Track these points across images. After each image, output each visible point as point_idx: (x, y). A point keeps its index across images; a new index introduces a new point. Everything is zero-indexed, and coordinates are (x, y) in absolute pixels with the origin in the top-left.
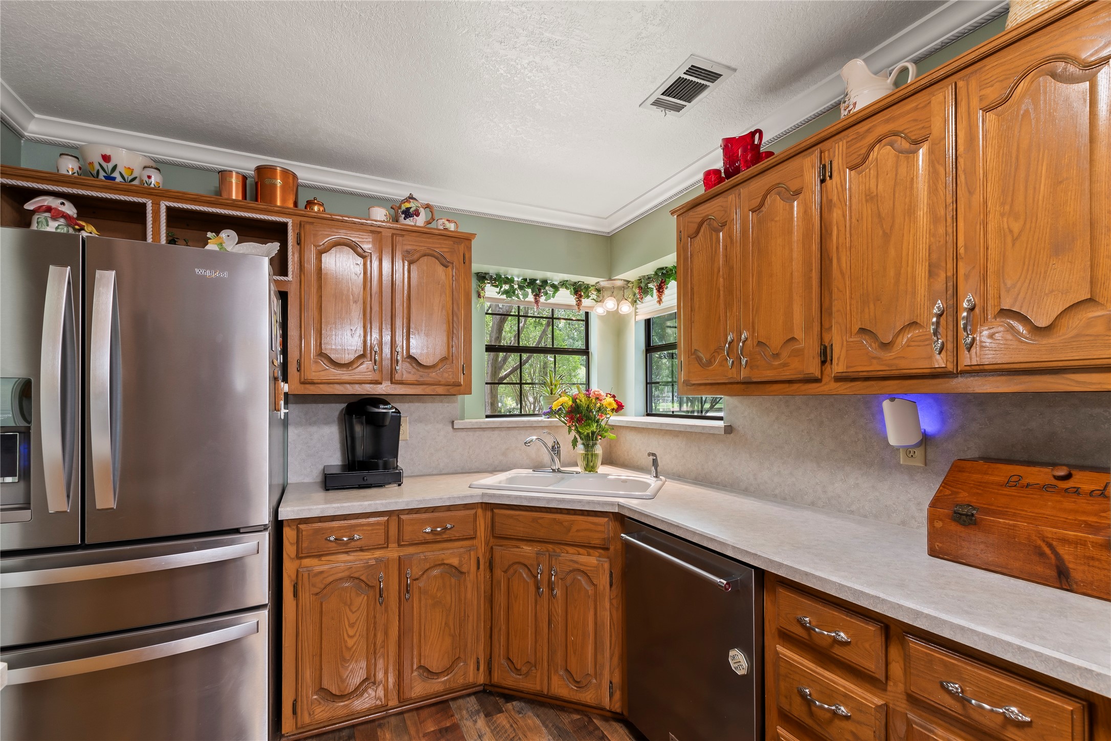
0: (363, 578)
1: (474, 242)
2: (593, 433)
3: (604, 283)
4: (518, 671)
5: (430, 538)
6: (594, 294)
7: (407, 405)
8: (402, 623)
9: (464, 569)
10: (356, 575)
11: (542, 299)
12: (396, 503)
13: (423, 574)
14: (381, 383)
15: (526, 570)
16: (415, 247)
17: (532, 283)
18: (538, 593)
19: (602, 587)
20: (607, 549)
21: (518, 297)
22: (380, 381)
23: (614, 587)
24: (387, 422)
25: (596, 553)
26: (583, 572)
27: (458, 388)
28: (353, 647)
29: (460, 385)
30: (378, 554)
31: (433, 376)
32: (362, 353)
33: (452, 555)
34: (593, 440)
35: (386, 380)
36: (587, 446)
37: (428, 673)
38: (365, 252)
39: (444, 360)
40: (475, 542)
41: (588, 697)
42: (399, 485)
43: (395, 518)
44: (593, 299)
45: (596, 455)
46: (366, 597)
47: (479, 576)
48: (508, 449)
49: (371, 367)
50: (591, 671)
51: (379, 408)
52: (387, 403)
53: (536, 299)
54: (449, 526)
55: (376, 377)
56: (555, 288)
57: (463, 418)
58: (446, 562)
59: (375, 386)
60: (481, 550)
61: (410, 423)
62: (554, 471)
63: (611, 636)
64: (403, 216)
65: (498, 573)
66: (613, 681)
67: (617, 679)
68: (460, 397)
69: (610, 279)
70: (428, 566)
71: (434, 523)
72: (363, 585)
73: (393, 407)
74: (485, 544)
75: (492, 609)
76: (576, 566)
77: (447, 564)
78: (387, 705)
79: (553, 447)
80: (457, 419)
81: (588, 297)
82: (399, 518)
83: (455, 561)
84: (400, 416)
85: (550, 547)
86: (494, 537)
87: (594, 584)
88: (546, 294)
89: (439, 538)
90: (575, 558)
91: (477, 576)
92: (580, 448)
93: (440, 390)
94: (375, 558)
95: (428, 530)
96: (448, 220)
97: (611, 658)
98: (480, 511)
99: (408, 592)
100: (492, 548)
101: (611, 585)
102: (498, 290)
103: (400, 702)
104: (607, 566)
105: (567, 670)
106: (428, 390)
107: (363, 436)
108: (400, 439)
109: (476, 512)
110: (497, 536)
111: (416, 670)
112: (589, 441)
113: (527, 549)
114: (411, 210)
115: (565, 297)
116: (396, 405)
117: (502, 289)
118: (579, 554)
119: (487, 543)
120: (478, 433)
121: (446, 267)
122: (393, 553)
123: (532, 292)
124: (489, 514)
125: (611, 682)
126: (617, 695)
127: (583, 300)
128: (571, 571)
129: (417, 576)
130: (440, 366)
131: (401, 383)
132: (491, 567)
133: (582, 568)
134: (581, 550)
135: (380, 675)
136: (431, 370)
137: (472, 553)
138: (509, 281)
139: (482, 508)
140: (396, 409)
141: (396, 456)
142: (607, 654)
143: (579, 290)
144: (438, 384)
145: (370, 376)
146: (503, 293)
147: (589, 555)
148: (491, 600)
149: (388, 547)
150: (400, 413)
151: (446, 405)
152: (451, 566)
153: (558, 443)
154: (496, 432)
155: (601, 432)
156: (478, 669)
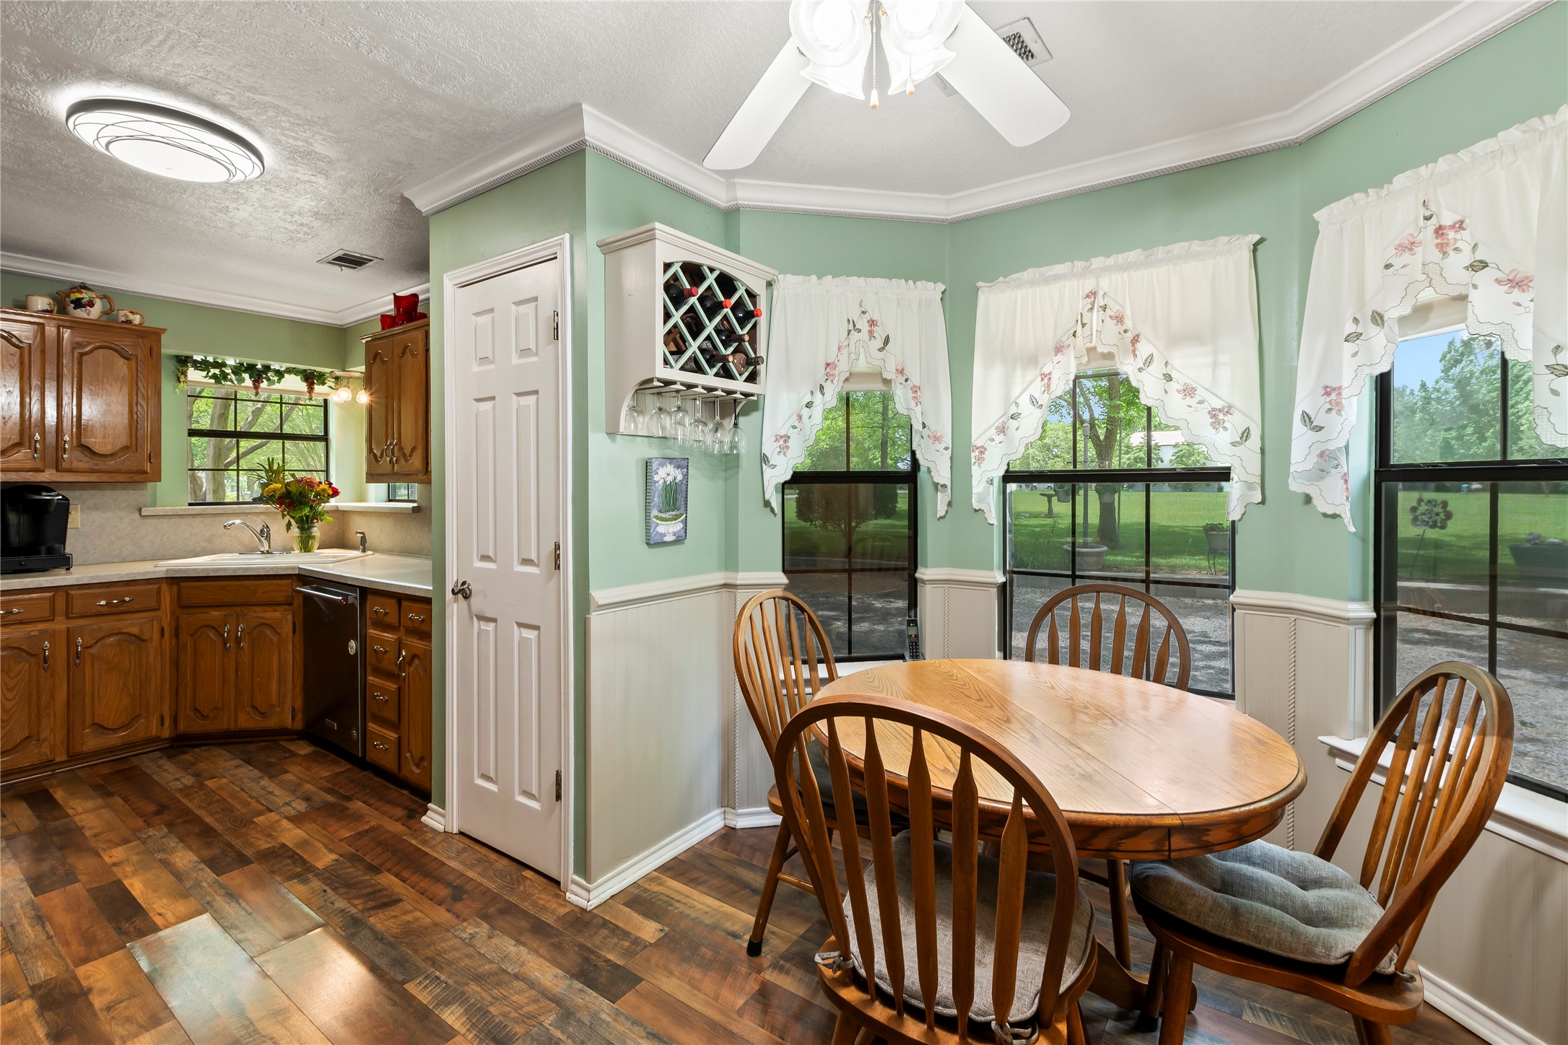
0: (24, 647)
1: (163, 337)
2: (307, 517)
3: (338, 373)
4: (204, 717)
5: (106, 610)
6: (330, 382)
7: (78, 493)
8: (71, 686)
9: (146, 637)
10: (16, 645)
11: (264, 384)
12: (64, 579)
13: (97, 642)
14: (43, 471)
15: (214, 631)
16: (87, 340)
17: (250, 368)
18: (226, 649)
19: (285, 635)
20: (290, 604)
21: (232, 382)
22: (42, 468)
23: (297, 633)
24: (52, 509)
25: (281, 608)
26: (269, 625)
27: (144, 476)
28: (11, 709)
29: (145, 472)
30: (41, 626)
31: (112, 463)
32: (18, 441)
33: (131, 624)
34: (307, 523)
35: (50, 468)
36: (302, 529)
37: (101, 728)
38: (22, 342)
39: (125, 449)
40: (158, 613)
41: (272, 723)
42: (68, 569)
43: (62, 595)
44: (330, 387)
45: (313, 537)
46: (27, 665)
47: (163, 644)
48: (213, 535)
49: (30, 456)
50: (275, 702)
51: (41, 495)
52: (52, 490)
53: (254, 384)
54: (127, 599)
55: (39, 465)
56: (280, 374)
57: (154, 505)
58: (123, 631)
59: (35, 474)
60: (166, 621)
61: (82, 511)
62: (263, 552)
63: (293, 672)
64: (73, 305)
65: (185, 637)
66: (296, 706)
67: (299, 703)
68: (150, 485)
69: (344, 370)
70: (102, 634)
71: (109, 598)
72: (24, 654)
73: (58, 495)
74: (171, 614)
75: (177, 670)
76: (262, 621)
77: (125, 633)
78: (53, 760)
79: (261, 531)
80: (146, 506)
81: (324, 384)
82: (67, 594)
83: (135, 630)
84: (69, 504)
85: (238, 609)
86: (181, 607)
87: (279, 634)
88: (268, 379)
89: (115, 610)
90: (260, 615)
91: (161, 642)
92: (295, 531)
93: (121, 478)
94: (38, 630)
95: (103, 603)
96: (131, 312)
97: (293, 690)
98: (164, 586)
99: (78, 658)
100: (178, 617)
101: (294, 632)
102: (205, 373)
103: (69, 756)
104: (290, 617)
105: (254, 707)
106: (104, 478)
107: (19, 523)
108: (69, 526)
109: (160, 587)
110: (183, 605)
111: (88, 728)
112: (305, 525)
113: (215, 613)
114: (83, 301)
115: (293, 383)
116: (66, 494)
117: (210, 374)
118: (266, 611)
119: (173, 613)
120: (174, 520)
121: (128, 359)
122: (60, 625)
123: (250, 378)
124: (175, 588)
125: (293, 708)
126: (299, 716)
127: (316, 386)
128: (257, 626)
129: (89, 645)
130: (120, 454)
131: (70, 471)
132: (177, 634)
133: (267, 622)
134: (267, 608)
135: (45, 733)
136: (109, 458)
137: (155, 622)
138: (221, 365)
139: (167, 583)
140: (63, 496)
141: (64, 542)
142: (290, 686)
143: (311, 378)
144: (119, 472)
145: (29, 464)
146: (211, 378)
147: (275, 611)
148: (176, 663)
149: (53, 620)
150: (68, 500)
151: (132, 492)
152: (129, 634)
153: (267, 527)
154: (198, 519)
155: (316, 516)
156: (162, 724)
